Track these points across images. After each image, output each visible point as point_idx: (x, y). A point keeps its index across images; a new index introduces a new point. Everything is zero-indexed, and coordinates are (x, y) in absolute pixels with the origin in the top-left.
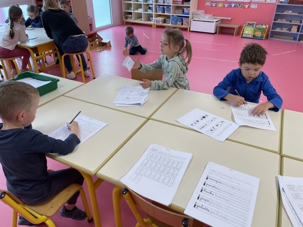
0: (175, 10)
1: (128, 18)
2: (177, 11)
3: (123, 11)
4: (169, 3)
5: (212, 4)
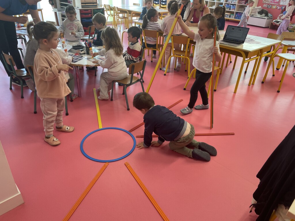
0: (239, 8)
2: (240, 9)
4: (235, 3)
5: (268, 6)
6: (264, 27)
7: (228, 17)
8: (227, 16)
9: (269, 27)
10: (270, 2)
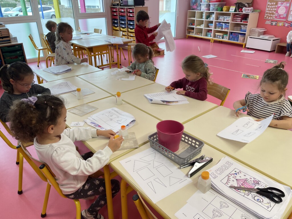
1: (190, 33)
2: (235, 28)
3: (187, 26)
4: (228, 21)
5: (272, 22)
6: (269, 50)
8: (219, 37)
10: (274, 17)
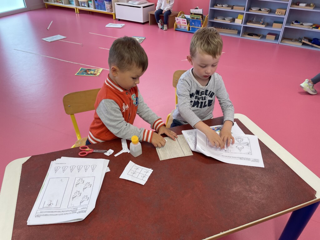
6: (142, 22)
7: (86, 5)
8: (84, 5)
9: (148, 22)
